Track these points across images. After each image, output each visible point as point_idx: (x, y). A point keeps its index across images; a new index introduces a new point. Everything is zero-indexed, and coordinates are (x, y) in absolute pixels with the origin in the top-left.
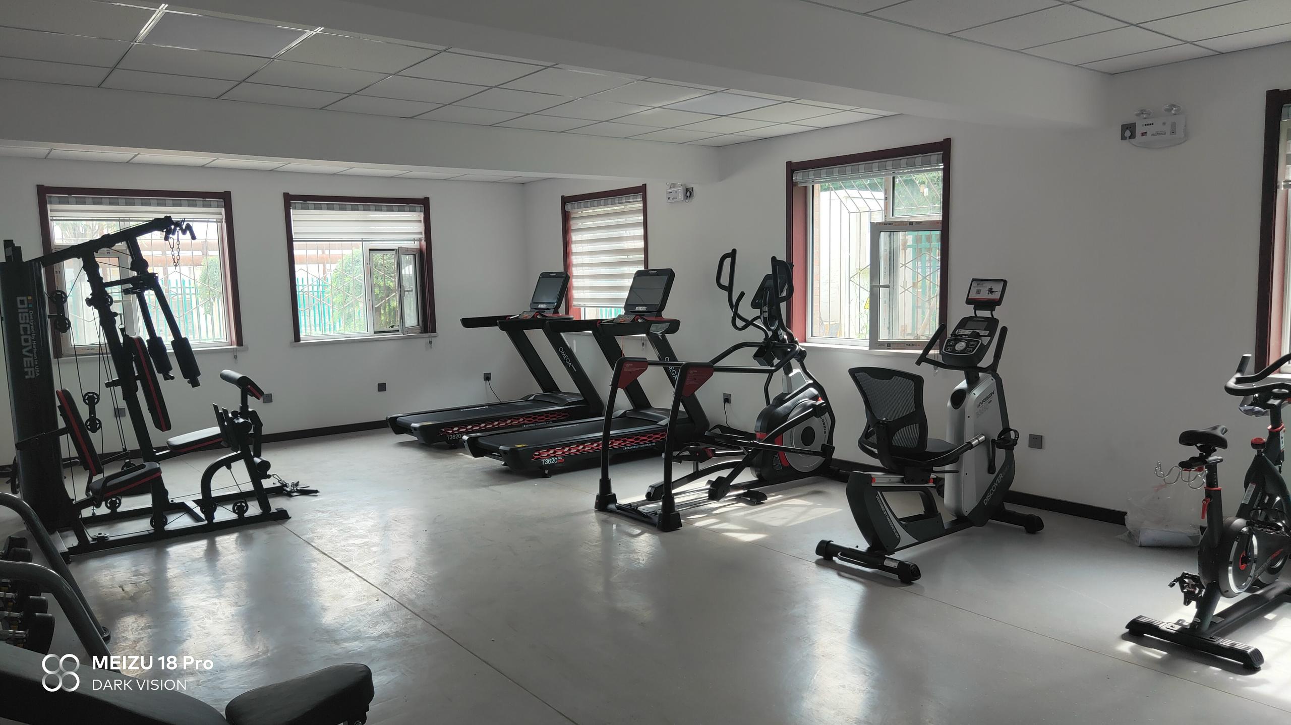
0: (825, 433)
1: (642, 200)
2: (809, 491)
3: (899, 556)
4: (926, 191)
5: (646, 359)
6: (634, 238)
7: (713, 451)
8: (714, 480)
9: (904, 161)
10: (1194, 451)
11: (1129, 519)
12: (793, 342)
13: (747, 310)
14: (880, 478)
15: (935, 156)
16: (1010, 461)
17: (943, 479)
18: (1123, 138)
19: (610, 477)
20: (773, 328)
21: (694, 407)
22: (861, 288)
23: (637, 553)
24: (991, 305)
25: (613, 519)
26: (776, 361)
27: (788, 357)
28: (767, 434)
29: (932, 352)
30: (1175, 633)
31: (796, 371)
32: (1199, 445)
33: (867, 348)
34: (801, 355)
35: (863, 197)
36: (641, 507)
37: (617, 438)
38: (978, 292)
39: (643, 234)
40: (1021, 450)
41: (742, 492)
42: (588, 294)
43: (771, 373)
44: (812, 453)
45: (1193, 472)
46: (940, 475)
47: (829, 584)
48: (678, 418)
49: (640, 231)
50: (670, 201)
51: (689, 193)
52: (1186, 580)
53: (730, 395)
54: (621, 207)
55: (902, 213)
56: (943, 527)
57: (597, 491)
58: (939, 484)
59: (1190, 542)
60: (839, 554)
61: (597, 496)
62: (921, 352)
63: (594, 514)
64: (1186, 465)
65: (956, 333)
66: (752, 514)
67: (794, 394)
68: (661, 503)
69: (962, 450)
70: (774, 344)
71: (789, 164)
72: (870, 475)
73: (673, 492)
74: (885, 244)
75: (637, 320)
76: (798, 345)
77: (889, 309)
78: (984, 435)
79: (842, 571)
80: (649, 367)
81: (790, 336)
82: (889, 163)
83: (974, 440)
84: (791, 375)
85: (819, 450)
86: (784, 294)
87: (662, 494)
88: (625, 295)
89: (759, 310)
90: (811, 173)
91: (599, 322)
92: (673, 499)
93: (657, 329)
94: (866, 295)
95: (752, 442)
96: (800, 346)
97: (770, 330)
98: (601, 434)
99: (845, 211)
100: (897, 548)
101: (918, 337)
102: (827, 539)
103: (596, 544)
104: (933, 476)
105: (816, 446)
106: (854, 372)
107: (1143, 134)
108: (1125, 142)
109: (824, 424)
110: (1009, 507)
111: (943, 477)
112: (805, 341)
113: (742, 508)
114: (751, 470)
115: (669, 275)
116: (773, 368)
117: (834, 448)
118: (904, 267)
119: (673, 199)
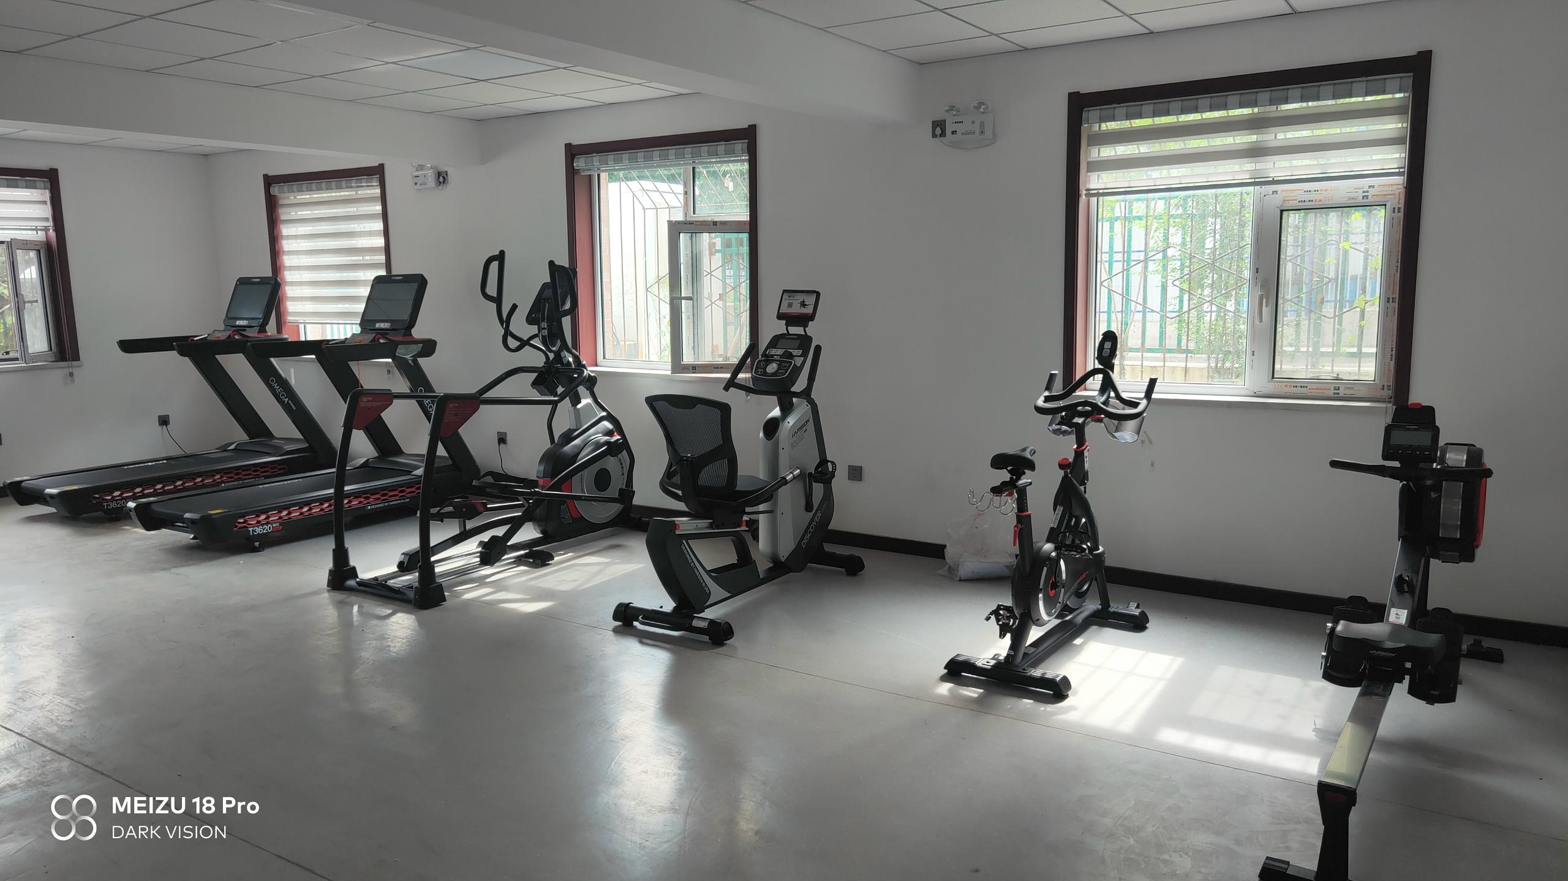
0: (623, 475)
1: (378, 184)
2: (604, 545)
3: (710, 614)
4: (731, 185)
5: (390, 390)
6: (370, 234)
7: (485, 505)
8: (487, 541)
9: (704, 148)
10: (1004, 475)
11: (949, 552)
12: (580, 366)
13: (521, 327)
14: (685, 524)
15: (740, 145)
16: (828, 495)
17: (757, 521)
18: (934, 136)
19: (346, 545)
20: (554, 349)
21: (458, 448)
22: (661, 301)
23: (386, 638)
24: (803, 320)
25: (353, 598)
26: (560, 390)
27: (575, 383)
28: (552, 480)
29: (741, 376)
30: (991, 669)
31: (586, 401)
32: (1009, 468)
33: (669, 373)
34: (591, 382)
35: (660, 190)
36: (392, 581)
37: (356, 495)
38: (790, 305)
39: (382, 228)
40: (840, 483)
41: (522, 552)
42: (309, 307)
43: (555, 404)
44: (608, 500)
45: (1004, 497)
46: (753, 517)
47: (629, 654)
48: (436, 465)
49: (379, 225)
50: (416, 187)
51: (442, 178)
52: (1001, 612)
53: (506, 433)
54: (351, 193)
55: (706, 211)
56: (759, 576)
57: (330, 565)
58: (753, 526)
59: (1006, 572)
60: (640, 618)
61: (330, 571)
62: (728, 376)
63: (326, 595)
64: (997, 491)
65: (767, 353)
66: (532, 579)
67: (583, 430)
68: (417, 574)
69: (777, 486)
70: (557, 368)
71: (569, 147)
72: (674, 521)
73: (433, 559)
74: (686, 247)
75: (378, 341)
76: (587, 370)
77: (694, 325)
78: (799, 468)
79: (644, 638)
80: (395, 401)
81: (577, 359)
82: (688, 150)
83: (788, 475)
84: (579, 406)
85: (617, 496)
86: (568, 306)
87: (419, 562)
88: (361, 307)
89: (536, 326)
90: (596, 159)
91: (325, 342)
92: (433, 568)
93: (406, 353)
94: (666, 310)
95: (533, 490)
96: (590, 371)
97: (551, 351)
98: (332, 491)
99: (638, 207)
100: (707, 604)
101: (727, 359)
102: (626, 601)
103: (330, 632)
104: (745, 518)
105: (613, 491)
106: (652, 401)
107: (954, 132)
108: (937, 140)
109: (621, 464)
110: (829, 548)
111: (757, 519)
112: (596, 365)
113: (524, 573)
114: (533, 524)
115: (419, 283)
116: (556, 398)
117: (634, 492)
118: (709, 275)
119: (420, 185)
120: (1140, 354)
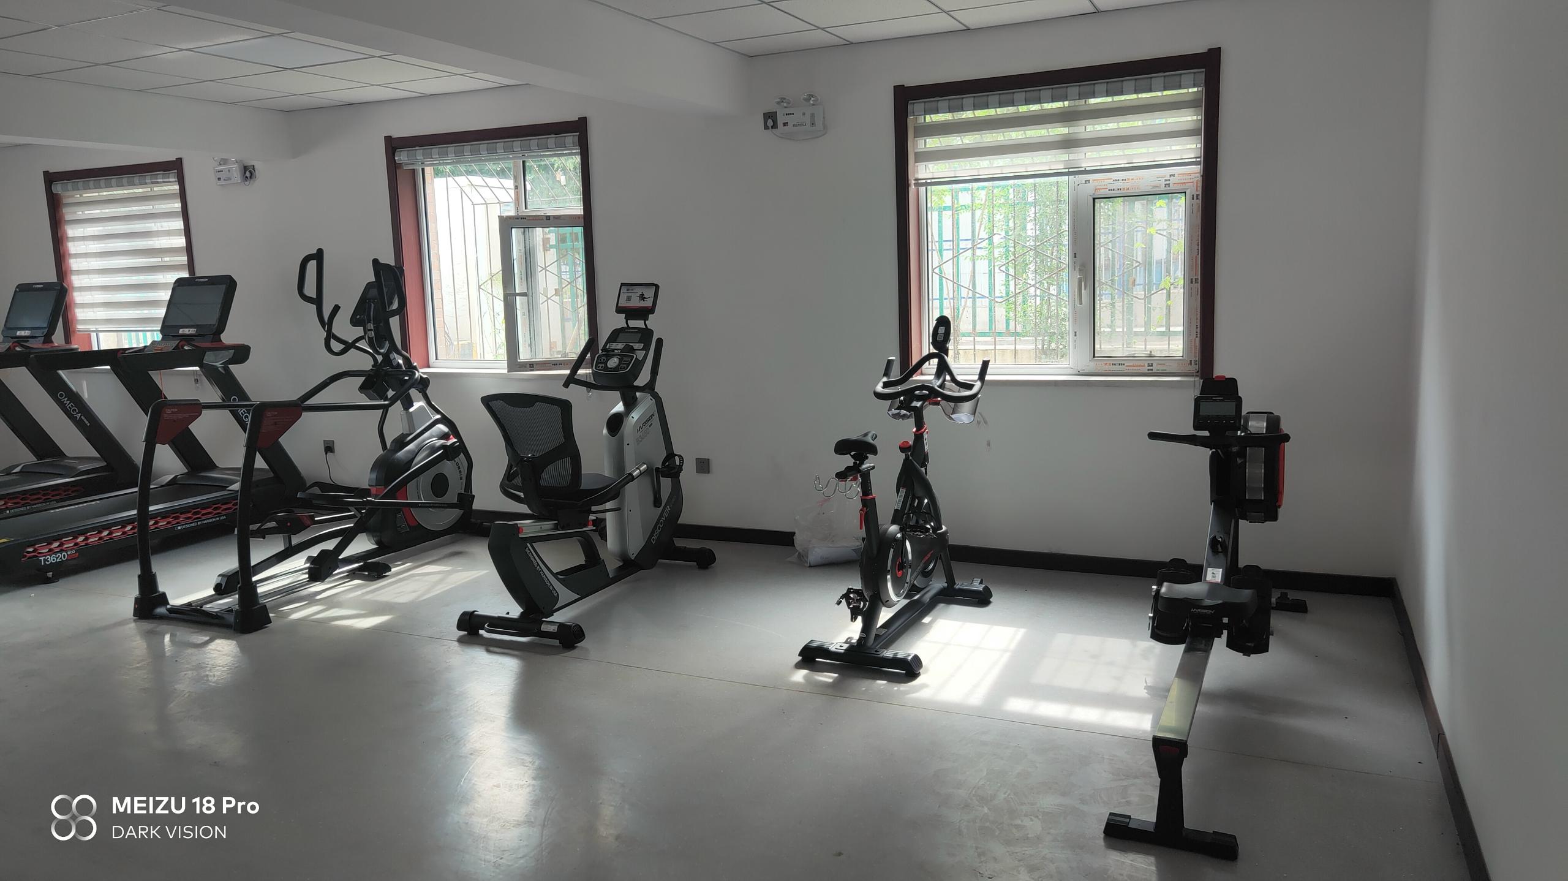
0: (461, 479)
1: (176, 180)
2: (446, 553)
3: (559, 617)
4: (563, 179)
5: (199, 400)
6: (169, 233)
7: (313, 517)
8: (316, 555)
9: (534, 141)
10: (848, 461)
11: (798, 539)
12: (411, 368)
13: (344, 328)
14: (528, 527)
15: (571, 138)
16: (677, 488)
17: (605, 520)
18: (766, 127)
19: (154, 570)
20: (382, 351)
21: (280, 460)
22: (494, 298)
23: (203, 668)
24: (643, 313)
25: (163, 627)
26: (390, 393)
27: (407, 386)
28: (386, 488)
29: (580, 372)
30: (844, 653)
31: (418, 404)
32: (852, 453)
33: (505, 371)
34: (423, 384)
35: (490, 185)
36: (208, 606)
37: (163, 514)
38: (629, 298)
39: (183, 228)
40: (688, 475)
41: (356, 565)
42: (101, 314)
43: (385, 408)
44: (446, 506)
45: (849, 482)
46: (600, 516)
47: (476, 664)
48: (254, 479)
49: (179, 224)
50: (220, 183)
51: (248, 173)
52: (852, 596)
53: (333, 441)
54: (145, 190)
55: (538, 205)
56: (608, 575)
57: (135, 592)
58: (600, 527)
59: (854, 556)
60: (486, 626)
61: (139, 598)
62: (568, 372)
63: (133, 625)
64: (842, 476)
65: (607, 347)
66: (367, 593)
67: (420, 433)
68: (237, 596)
69: (623, 483)
70: (387, 371)
71: (389, 140)
72: (516, 524)
73: (254, 579)
74: (519, 243)
75: (183, 348)
76: (418, 372)
77: (530, 322)
78: (645, 464)
79: (490, 646)
80: (204, 412)
81: (407, 361)
82: (517, 143)
83: (634, 471)
84: (411, 410)
85: (455, 501)
86: (395, 306)
87: (239, 583)
88: (161, 312)
89: (362, 328)
90: (419, 153)
91: (121, 351)
92: (255, 588)
93: (216, 360)
94: (500, 307)
95: (365, 499)
96: (422, 372)
97: (379, 353)
98: (135, 512)
99: (467, 204)
100: (555, 608)
101: (566, 355)
102: (471, 610)
103: (138, 665)
104: (592, 517)
105: (451, 497)
106: (488, 401)
107: (785, 124)
108: (769, 131)
109: (459, 468)
110: (680, 542)
111: (604, 517)
112: (429, 367)
113: (358, 587)
114: (367, 536)
115: (228, 285)
116: (386, 402)
117: (474, 496)
118: (544, 271)
119: (224, 180)
120: (972, 338)
